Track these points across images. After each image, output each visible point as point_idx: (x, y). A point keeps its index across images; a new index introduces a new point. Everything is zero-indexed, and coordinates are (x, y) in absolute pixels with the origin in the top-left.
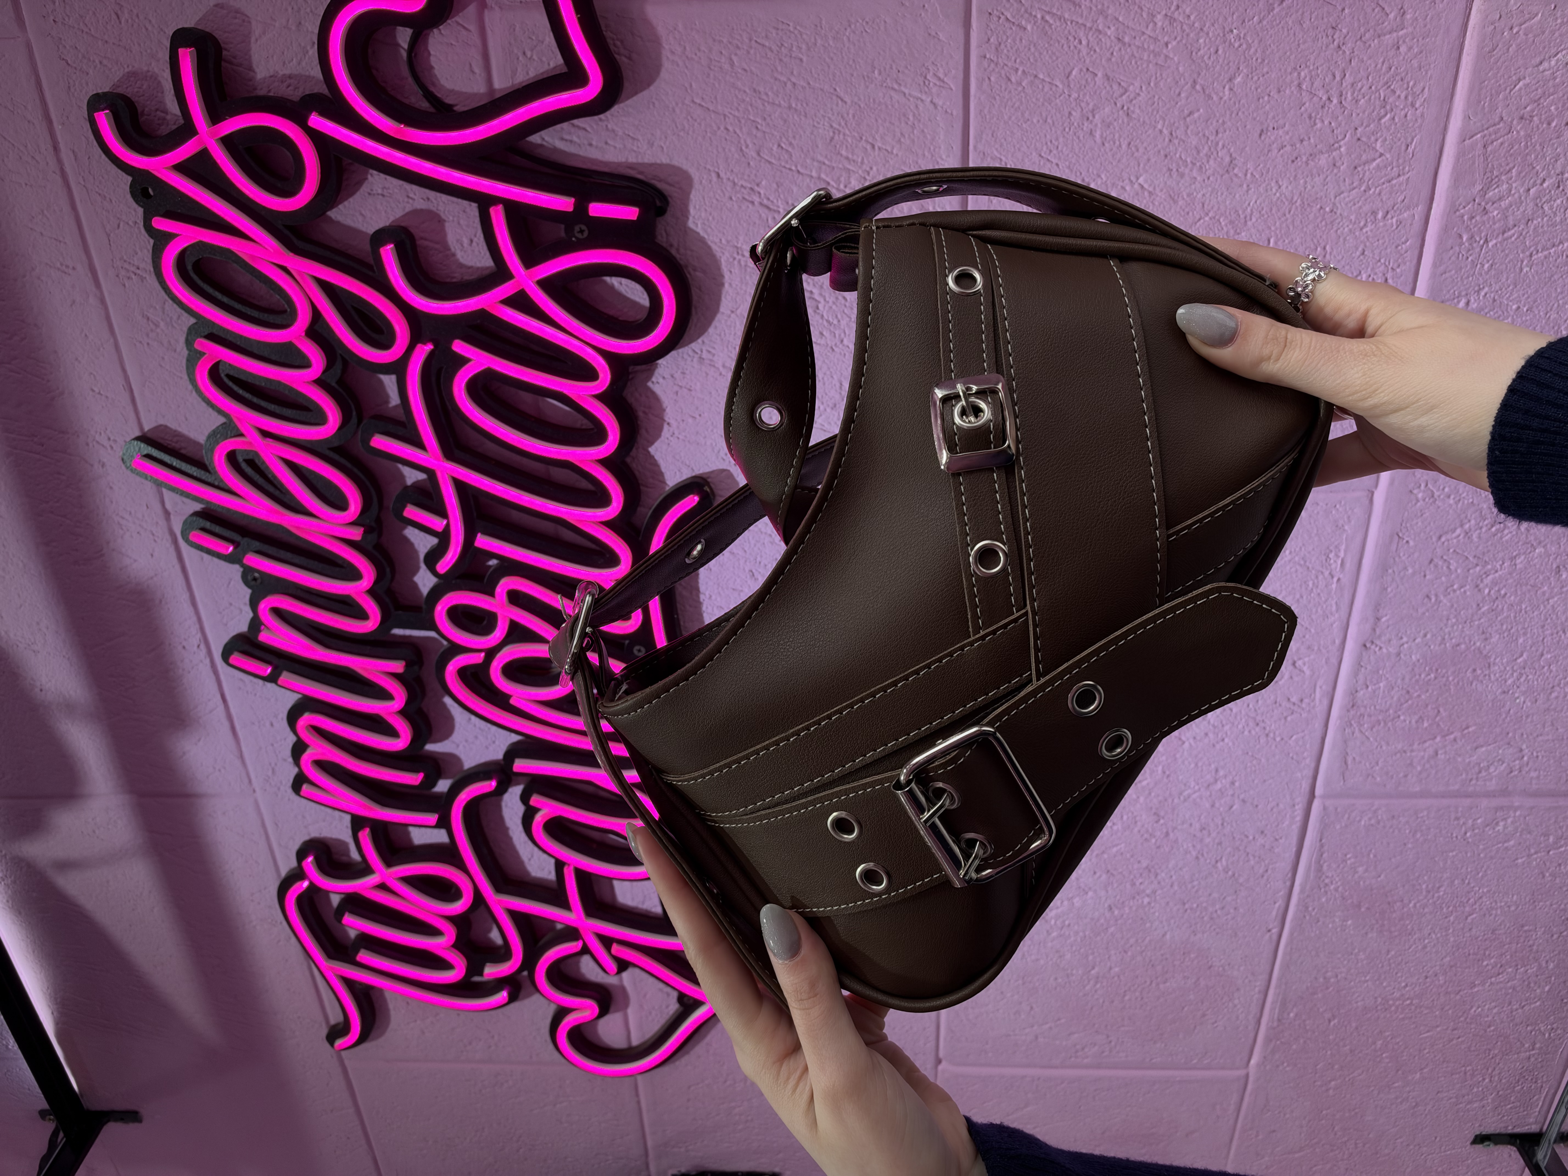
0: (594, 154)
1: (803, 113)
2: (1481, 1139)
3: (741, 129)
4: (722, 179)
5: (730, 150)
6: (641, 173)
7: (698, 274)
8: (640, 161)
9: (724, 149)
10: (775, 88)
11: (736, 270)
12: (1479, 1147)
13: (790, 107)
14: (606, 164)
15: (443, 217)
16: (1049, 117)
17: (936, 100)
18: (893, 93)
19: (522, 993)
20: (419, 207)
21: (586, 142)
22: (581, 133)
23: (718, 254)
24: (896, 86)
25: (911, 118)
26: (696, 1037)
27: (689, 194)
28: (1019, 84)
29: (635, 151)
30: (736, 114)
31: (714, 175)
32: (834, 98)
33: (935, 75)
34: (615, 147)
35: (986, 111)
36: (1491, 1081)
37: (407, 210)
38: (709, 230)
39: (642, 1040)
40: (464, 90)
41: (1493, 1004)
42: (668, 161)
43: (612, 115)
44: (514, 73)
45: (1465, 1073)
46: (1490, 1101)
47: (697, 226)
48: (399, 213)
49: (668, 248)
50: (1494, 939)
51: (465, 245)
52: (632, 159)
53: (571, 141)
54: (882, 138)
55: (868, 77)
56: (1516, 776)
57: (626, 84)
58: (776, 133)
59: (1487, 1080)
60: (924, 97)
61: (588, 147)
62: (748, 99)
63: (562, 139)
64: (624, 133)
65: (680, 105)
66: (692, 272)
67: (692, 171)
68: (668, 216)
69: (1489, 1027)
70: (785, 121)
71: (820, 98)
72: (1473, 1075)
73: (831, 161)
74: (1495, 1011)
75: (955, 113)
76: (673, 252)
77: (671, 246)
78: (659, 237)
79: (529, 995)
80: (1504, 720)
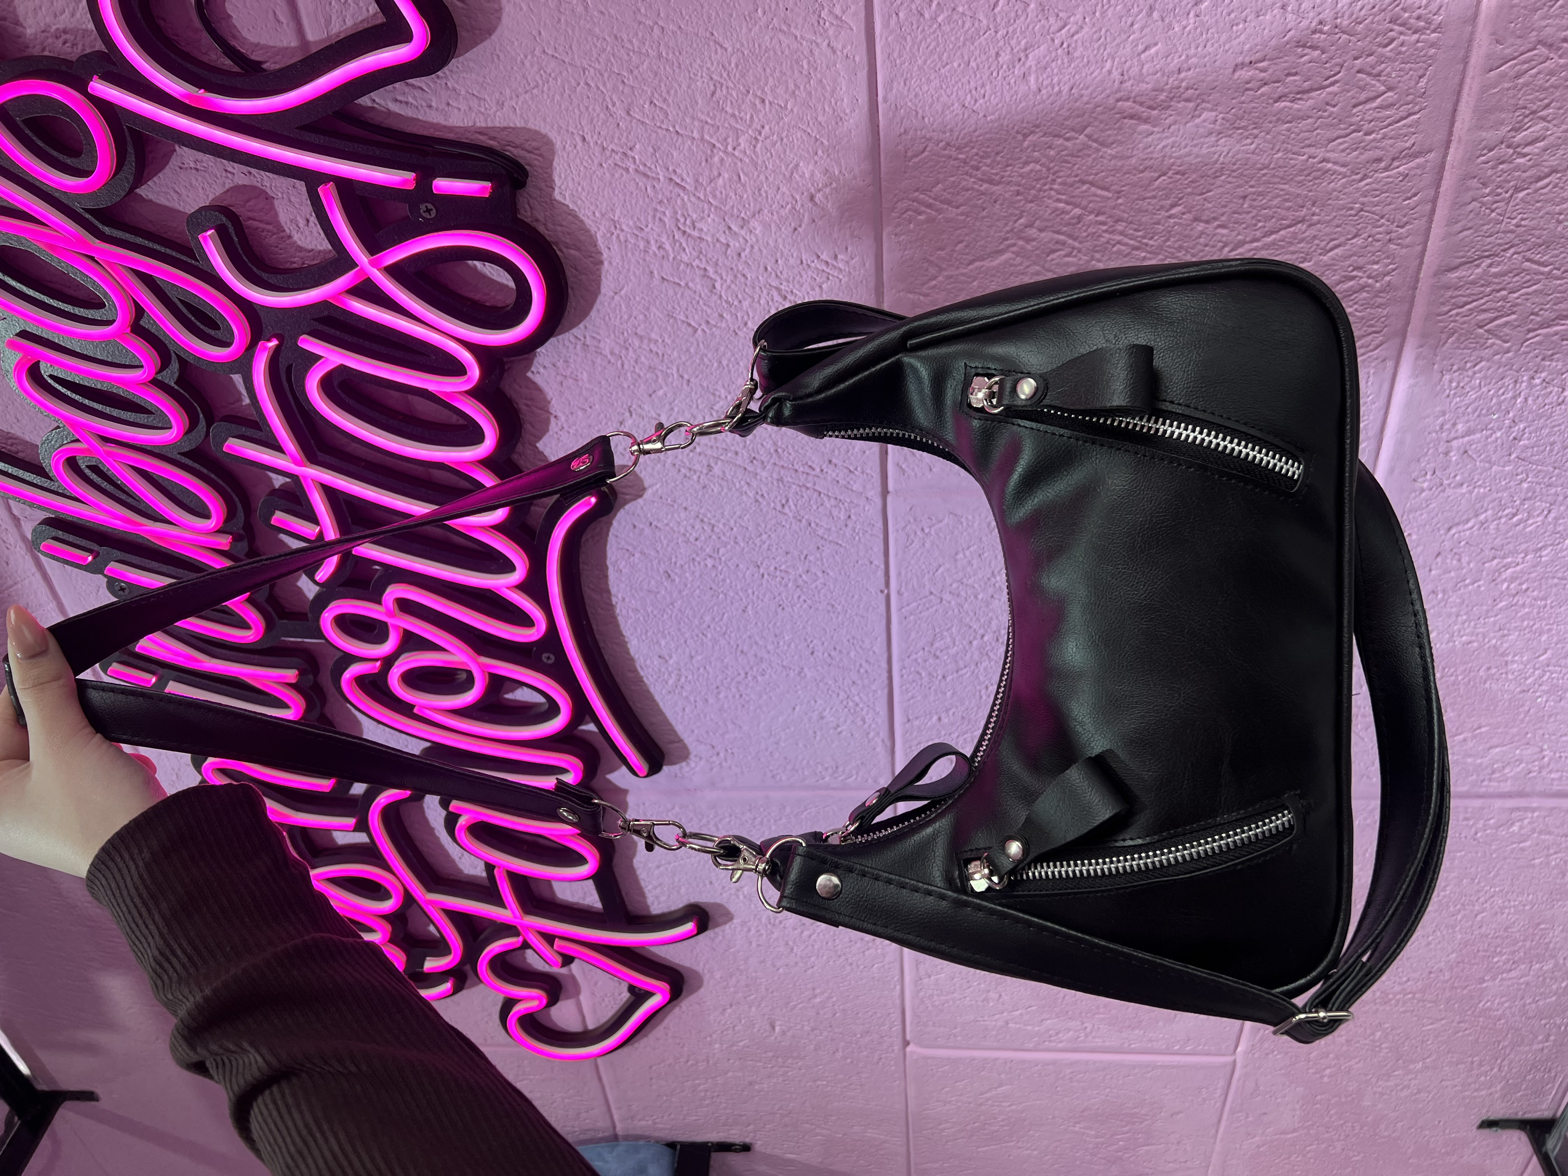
0: (434, 117)
1: (676, 64)
2: (1489, 1124)
3: (604, 85)
4: (588, 143)
5: (594, 109)
6: (493, 138)
7: (572, 252)
8: (490, 125)
9: (587, 108)
10: (640, 34)
11: (615, 247)
12: (1486, 1132)
13: (660, 56)
14: (451, 129)
15: (271, 194)
16: (972, 59)
17: (834, 44)
18: (781, 36)
19: (468, 983)
20: (240, 183)
21: (424, 104)
22: (417, 93)
23: (593, 229)
24: (784, 28)
25: (806, 66)
26: (652, 1022)
27: (552, 162)
28: (934, 19)
29: (483, 114)
30: (597, 66)
31: (578, 140)
32: (712, 44)
33: (830, 12)
34: (459, 109)
35: (896, 55)
36: (1499, 1070)
37: (227, 187)
38: (579, 202)
39: (597, 1025)
40: (271, 44)
41: (1504, 999)
42: (523, 125)
43: (451, 71)
44: (328, 22)
45: (1472, 1063)
46: (1498, 1088)
47: (565, 199)
48: (219, 191)
49: (534, 224)
50: (1507, 937)
51: (301, 225)
52: (481, 123)
53: (407, 103)
54: (772, 91)
55: (751, 18)
56: (1535, 777)
57: (462, 33)
58: (646, 88)
59: (1496, 1070)
60: (819, 41)
61: (427, 110)
62: (609, 48)
63: (396, 100)
64: (467, 92)
65: (529, 57)
66: (565, 250)
67: (553, 135)
68: (530, 187)
69: (1499, 1020)
70: (656, 74)
71: (695, 45)
72: (1480, 1065)
73: (714, 118)
74: (1506, 1005)
75: (857, 59)
76: (541, 229)
77: (537, 220)
78: (522, 212)
79: (474, 985)
80: (1522, 721)
